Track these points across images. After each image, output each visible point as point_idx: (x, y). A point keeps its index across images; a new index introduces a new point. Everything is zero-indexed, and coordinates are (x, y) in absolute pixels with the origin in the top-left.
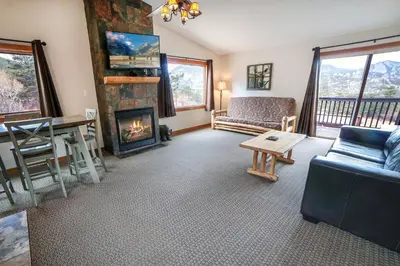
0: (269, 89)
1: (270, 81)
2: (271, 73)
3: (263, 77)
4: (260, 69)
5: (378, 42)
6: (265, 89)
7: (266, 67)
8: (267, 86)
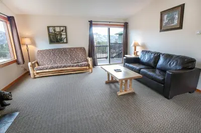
0: (67, 43)
1: (66, 37)
2: (66, 32)
3: (61, 35)
4: (58, 29)
5: (111, 23)
6: (64, 43)
7: (62, 28)
8: (65, 41)
